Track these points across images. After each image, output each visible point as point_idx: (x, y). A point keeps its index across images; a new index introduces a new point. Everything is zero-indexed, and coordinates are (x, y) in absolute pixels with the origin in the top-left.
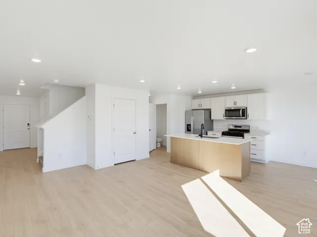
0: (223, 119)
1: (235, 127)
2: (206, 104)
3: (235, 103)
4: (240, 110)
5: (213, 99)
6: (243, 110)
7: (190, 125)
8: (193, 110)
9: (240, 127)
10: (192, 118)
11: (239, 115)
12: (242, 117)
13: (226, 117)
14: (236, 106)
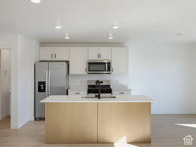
0: (86, 73)
2: (62, 54)
5: (72, 49)
6: (108, 63)
7: (44, 83)
8: (40, 61)
9: (102, 82)
10: (48, 73)
11: (104, 70)
12: (108, 71)
13: (89, 71)
14: (100, 59)
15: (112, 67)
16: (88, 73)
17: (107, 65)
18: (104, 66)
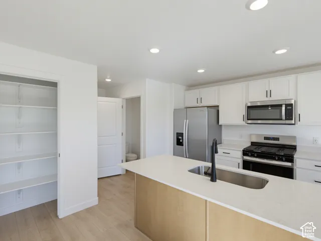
0: (244, 123)
1: (266, 138)
2: (209, 96)
3: (269, 93)
4: (281, 106)
6: (287, 105)
7: (182, 135)
8: (187, 108)
9: (277, 139)
10: (186, 122)
11: (278, 118)
12: (286, 119)
13: (248, 119)
14: (271, 99)
15: (299, 112)
16: (248, 124)
17: (284, 108)
18: (278, 111)
